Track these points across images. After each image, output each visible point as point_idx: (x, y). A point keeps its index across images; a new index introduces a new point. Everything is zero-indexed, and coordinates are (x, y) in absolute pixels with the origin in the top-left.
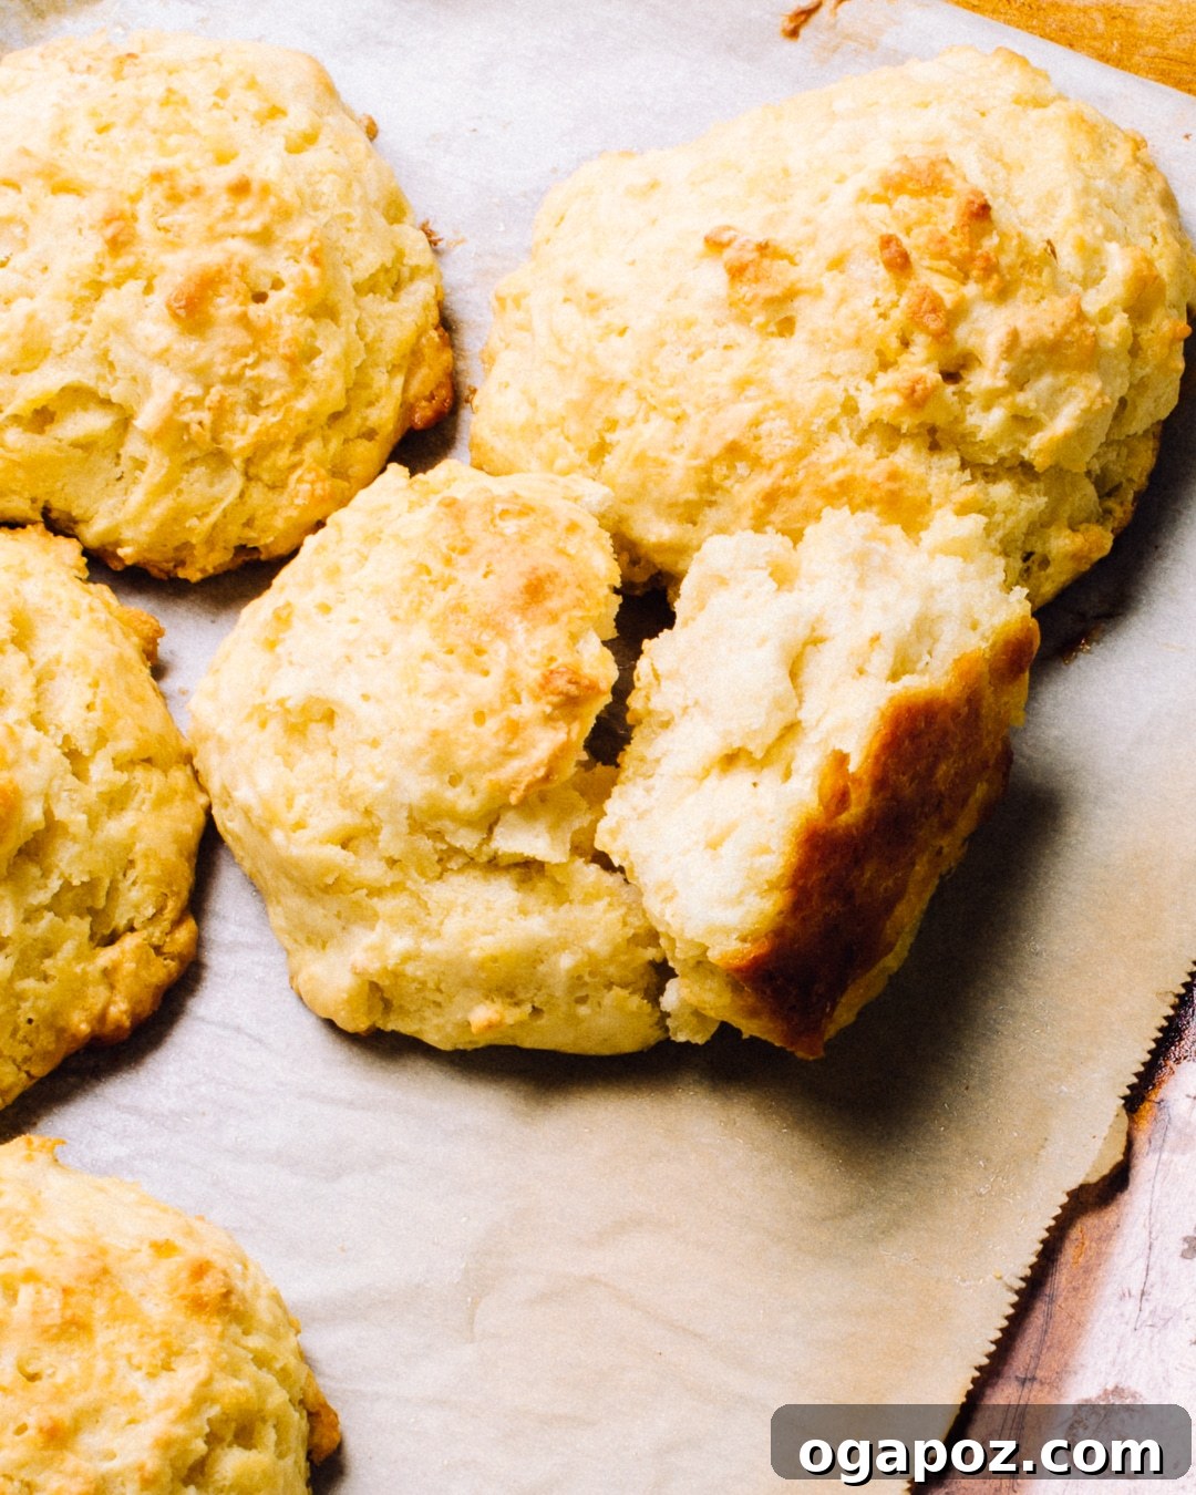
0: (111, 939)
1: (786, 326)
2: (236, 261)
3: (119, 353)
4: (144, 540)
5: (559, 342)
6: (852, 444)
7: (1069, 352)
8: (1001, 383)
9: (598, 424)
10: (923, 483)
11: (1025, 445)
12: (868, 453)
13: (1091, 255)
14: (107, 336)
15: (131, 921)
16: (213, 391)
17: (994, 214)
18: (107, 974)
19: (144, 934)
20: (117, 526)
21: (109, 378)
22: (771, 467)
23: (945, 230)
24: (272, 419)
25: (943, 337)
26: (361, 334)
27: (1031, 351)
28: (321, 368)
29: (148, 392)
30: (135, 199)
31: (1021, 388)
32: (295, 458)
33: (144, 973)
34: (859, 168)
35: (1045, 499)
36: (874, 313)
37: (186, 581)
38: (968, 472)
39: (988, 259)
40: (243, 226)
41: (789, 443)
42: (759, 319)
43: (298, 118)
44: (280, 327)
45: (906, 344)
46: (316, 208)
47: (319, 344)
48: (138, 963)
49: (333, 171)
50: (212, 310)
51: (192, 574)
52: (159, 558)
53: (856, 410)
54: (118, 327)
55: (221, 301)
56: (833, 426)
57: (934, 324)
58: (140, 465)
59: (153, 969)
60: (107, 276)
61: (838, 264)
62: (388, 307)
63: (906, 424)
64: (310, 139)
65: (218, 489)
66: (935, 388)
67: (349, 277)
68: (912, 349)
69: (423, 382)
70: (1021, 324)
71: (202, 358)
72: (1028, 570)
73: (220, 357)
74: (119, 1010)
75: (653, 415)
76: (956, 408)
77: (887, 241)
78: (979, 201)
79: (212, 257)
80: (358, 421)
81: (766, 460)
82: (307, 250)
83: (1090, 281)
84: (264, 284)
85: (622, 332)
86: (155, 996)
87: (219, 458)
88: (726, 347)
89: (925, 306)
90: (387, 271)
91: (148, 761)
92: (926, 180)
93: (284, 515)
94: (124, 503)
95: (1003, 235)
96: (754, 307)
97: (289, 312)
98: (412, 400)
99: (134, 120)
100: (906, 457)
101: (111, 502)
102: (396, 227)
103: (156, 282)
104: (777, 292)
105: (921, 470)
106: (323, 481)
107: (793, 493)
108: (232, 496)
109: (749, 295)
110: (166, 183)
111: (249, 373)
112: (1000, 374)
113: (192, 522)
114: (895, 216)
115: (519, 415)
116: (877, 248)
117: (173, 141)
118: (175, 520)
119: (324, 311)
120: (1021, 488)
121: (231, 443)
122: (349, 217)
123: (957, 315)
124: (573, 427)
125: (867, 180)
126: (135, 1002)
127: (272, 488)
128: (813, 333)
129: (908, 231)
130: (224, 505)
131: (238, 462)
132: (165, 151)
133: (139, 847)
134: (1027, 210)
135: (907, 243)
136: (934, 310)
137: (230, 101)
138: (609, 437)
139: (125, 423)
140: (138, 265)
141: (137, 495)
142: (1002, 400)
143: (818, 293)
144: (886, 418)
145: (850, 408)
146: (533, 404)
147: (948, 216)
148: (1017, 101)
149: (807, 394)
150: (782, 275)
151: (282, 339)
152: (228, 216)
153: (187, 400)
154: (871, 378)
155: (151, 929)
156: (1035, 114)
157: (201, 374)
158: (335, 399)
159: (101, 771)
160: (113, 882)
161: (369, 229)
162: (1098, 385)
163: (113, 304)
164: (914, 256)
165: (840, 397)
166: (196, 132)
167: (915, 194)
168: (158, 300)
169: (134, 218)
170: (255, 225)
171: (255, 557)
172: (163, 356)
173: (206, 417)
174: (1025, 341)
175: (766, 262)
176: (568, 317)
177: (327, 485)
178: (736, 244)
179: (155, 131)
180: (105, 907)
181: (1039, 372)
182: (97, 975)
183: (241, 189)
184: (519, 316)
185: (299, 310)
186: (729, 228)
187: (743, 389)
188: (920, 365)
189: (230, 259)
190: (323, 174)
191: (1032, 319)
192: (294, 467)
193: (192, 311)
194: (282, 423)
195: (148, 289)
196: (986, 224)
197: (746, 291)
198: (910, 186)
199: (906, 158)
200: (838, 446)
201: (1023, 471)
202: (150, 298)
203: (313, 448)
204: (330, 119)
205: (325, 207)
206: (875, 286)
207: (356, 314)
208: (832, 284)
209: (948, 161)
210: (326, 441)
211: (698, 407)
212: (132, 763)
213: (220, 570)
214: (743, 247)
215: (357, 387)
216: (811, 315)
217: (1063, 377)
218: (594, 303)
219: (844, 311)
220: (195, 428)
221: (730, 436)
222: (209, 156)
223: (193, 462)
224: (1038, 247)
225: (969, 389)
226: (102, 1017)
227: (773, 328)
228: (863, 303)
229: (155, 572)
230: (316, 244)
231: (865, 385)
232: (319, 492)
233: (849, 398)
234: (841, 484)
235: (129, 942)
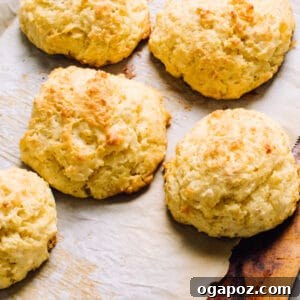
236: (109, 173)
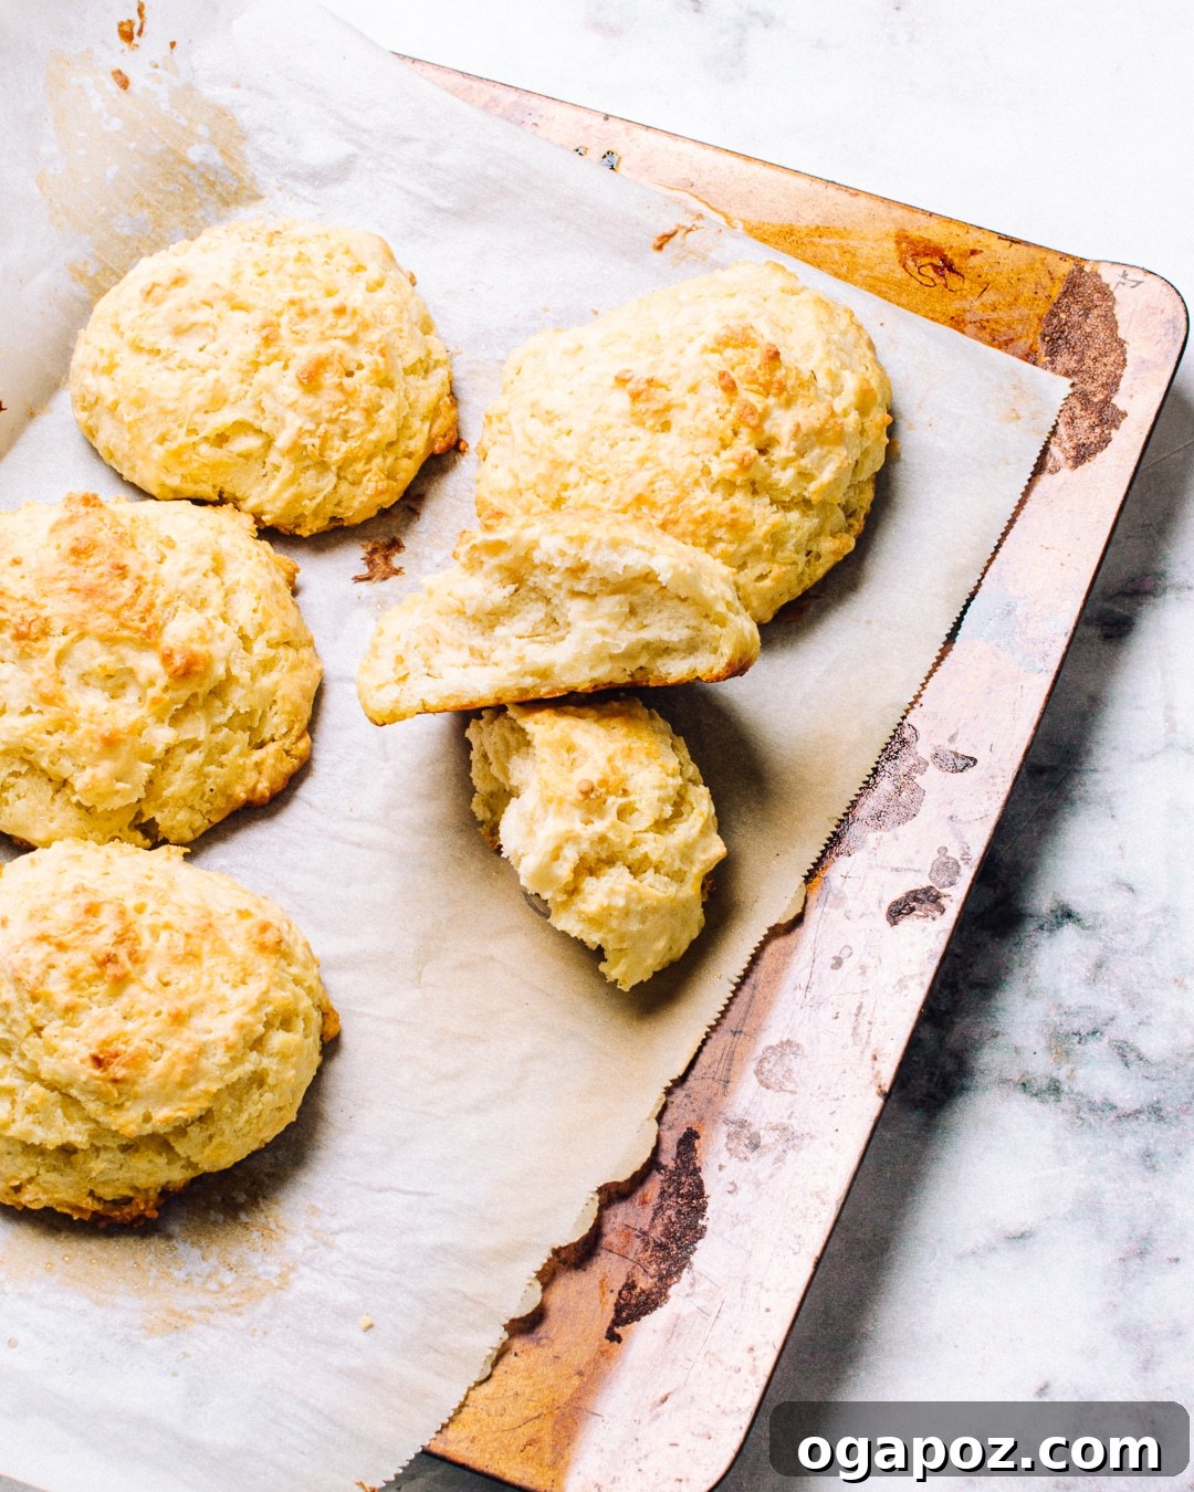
0: (261, 745)
1: (666, 427)
2: (337, 352)
3: (267, 403)
4: (278, 511)
5: (530, 440)
6: (708, 493)
7: (828, 435)
8: (792, 454)
9: (557, 487)
10: (750, 513)
11: (806, 489)
12: (718, 497)
13: (834, 377)
14: (261, 393)
15: (273, 735)
16: (321, 427)
17: (782, 357)
18: (258, 766)
19: (281, 743)
20: (262, 503)
21: (261, 417)
22: (662, 508)
23: (755, 367)
24: (353, 444)
25: (757, 429)
26: (407, 398)
27: (807, 435)
28: (383, 416)
29: (283, 426)
30: (279, 314)
31: (802, 457)
32: (368, 467)
33: (278, 765)
34: (701, 333)
35: (818, 520)
36: (717, 416)
37: (300, 536)
38: (775, 506)
39: (780, 383)
40: (341, 333)
41: (672, 493)
42: (650, 422)
43: (373, 271)
44: (361, 392)
45: (736, 434)
46: (382, 324)
47: (383, 402)
48: (276, 759)
49: (393, 303)
50: (322, 380)
51: (305, 533)
52: (286, 524)
53: (710, 473)
54: (268, 389)
55: (327, 375)
56: (696, 483)
57: (753, 422)
58: (277, 468)
59: (284, 764)
60: (262, 358)
61: (693, 389)
62: (421, 383)
63: (739, 480)
64: (380, 284)
65: (321, 484)
66: (755, 458)
67: (400, 364)
68: (740, 436)
69: (440, 427)
70: (801, 420)
71: (316, 407)
72: (808, 561)
73: (325, 408)
74: (264, 787)
75: (590, 481)
76: (767, 469)
77: (722, 375)
78: (774, 350)
79: (323, 350)
80: (403, 448)
81: (659, 504)
82: (377, 348)
83: (836, 393)
84: (352, 367)
85: (569, 433)
86: (284, 779)
87: (323, 466)
88: (631, 440)
89: (747, 411)
90: (421, 362)
91: (287, 643)
92: (740, 339)
93: (360, 499)
94: (267, 489)
95: (787, 368)
96: (647, 416)
97: (366, 383)
98: (433, 436)
99: (279, 269)
100: (739, 499)
101: (259, 489)
102: (427, 337)
103: (290, 363)
104: (660, 406)
105: (749, 506)
106: (383, 480)
107: (676, 522)
108: (330, 488)
109: (644, 409)
110: (298, 306)
111: (342, 417)
112: (791, 449)
113: (306, 502)
114: (724, 360)
115: (507, 483)
116: (717, 379)
117: (302, 282)
118: (296, 500)
119: (386, 383)
120: (804, 514)
121: (330, 457)
122: (401, 330)
123: (764, 416)
124: (542, 489)
125: (706, 339)
126: (272, 782)
127: (353, 484)
128: (682, 429)
129: (733, 369)
130: (325, 492)
131: (334, 468)
132: (296, 287)
133: (280, 693)
134: (797, 353)
135: (734, 375)
136: (752, 414)
137: (334, 261)
138: (563, 494)
139: (269, 444)
140: (280, 352)
141: (274, 486)
142: (793, 464)
143: (683, 406)
144: (727, 477)
145: (706, 472)
146: (516, 477)
147: (756, 359)
148: (783, 291)
149: (681, 465)
150: (662, 397)
151: (362, 398)
152: (332, 327)
153: (306, 431)
154: (717, 454)
155: (284, 740)
156: (795, 299)
157: (315, 416)
158: (391, 433)
159: (260, 648)
160: (264, 712)
161: (412, 337)
162: (845, 453)
163: (265, 375)
164: (738, 383)
165: (700, 466)
166: (314, 277)
167: (735, 347)
168: (291, 373)
169: (279, 325)
170: (348, 332)
171: (341, 523)
172: (293, 406)
173: (317, 442)
174: (804, 429)
175: (652, 390)
176: (534, 426)
177: (385, 484)
178: (634, 380)
179: (291, 276)
180: (258, 727)
181: (812, 447)
182: (252, 766)
183: (340, 311)
184: (502, 426)
185: (372, 382)
186: (629, 371)
187: (643, 464)
188: (744, 445)
189: (334, 351)
190: (387, 305)
191: (807, 416)
192: (366, 473)
193: (311, 381)
194: (360, 447)
195: (286, 367)
196: (777, 364)
197: (641, 406)
198: (732, 342)
199: (728, 326)
200: (701, 494)
201: (806, 504)
202: (285, 373)
203: (378, 461)
204: (392, 274)
205: (388, 324)
206: (716, 401)
207: (404, 386)
208: (691, 401)
209: (752, 327)
210: (385, 457)
211: (617, 475)
212: (278, 644)
213: (320, 531)
214: (638, 381)
215: (403, 427)
216: (680, 419)
217: (826, 448)
218: (550, 417)
219: (699, 416)
220: (310, 448)
221: (638, 491)
222: (323, 292)
223: (308, 468)
224: (806, 375)
225: (773, 458)
226: (254, 790)
227: (658, 427)
228: (710, 410)
229: (282, 530)
230: (383, 345)
231: (714, 458)
232: (380, 487)
233: (705, 466)
234: (703, 516)
235: (271, 747)
236: (196, 757)
